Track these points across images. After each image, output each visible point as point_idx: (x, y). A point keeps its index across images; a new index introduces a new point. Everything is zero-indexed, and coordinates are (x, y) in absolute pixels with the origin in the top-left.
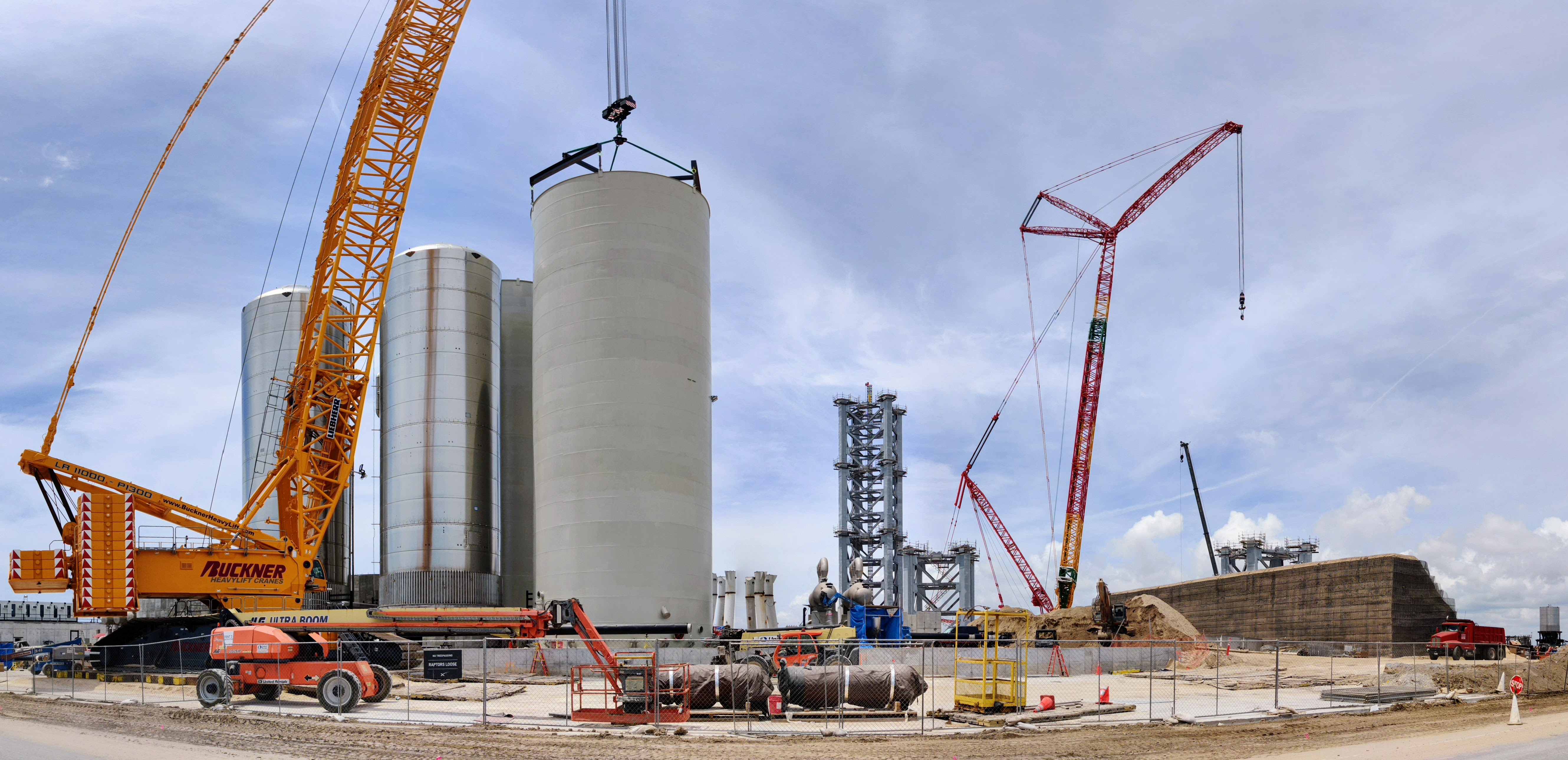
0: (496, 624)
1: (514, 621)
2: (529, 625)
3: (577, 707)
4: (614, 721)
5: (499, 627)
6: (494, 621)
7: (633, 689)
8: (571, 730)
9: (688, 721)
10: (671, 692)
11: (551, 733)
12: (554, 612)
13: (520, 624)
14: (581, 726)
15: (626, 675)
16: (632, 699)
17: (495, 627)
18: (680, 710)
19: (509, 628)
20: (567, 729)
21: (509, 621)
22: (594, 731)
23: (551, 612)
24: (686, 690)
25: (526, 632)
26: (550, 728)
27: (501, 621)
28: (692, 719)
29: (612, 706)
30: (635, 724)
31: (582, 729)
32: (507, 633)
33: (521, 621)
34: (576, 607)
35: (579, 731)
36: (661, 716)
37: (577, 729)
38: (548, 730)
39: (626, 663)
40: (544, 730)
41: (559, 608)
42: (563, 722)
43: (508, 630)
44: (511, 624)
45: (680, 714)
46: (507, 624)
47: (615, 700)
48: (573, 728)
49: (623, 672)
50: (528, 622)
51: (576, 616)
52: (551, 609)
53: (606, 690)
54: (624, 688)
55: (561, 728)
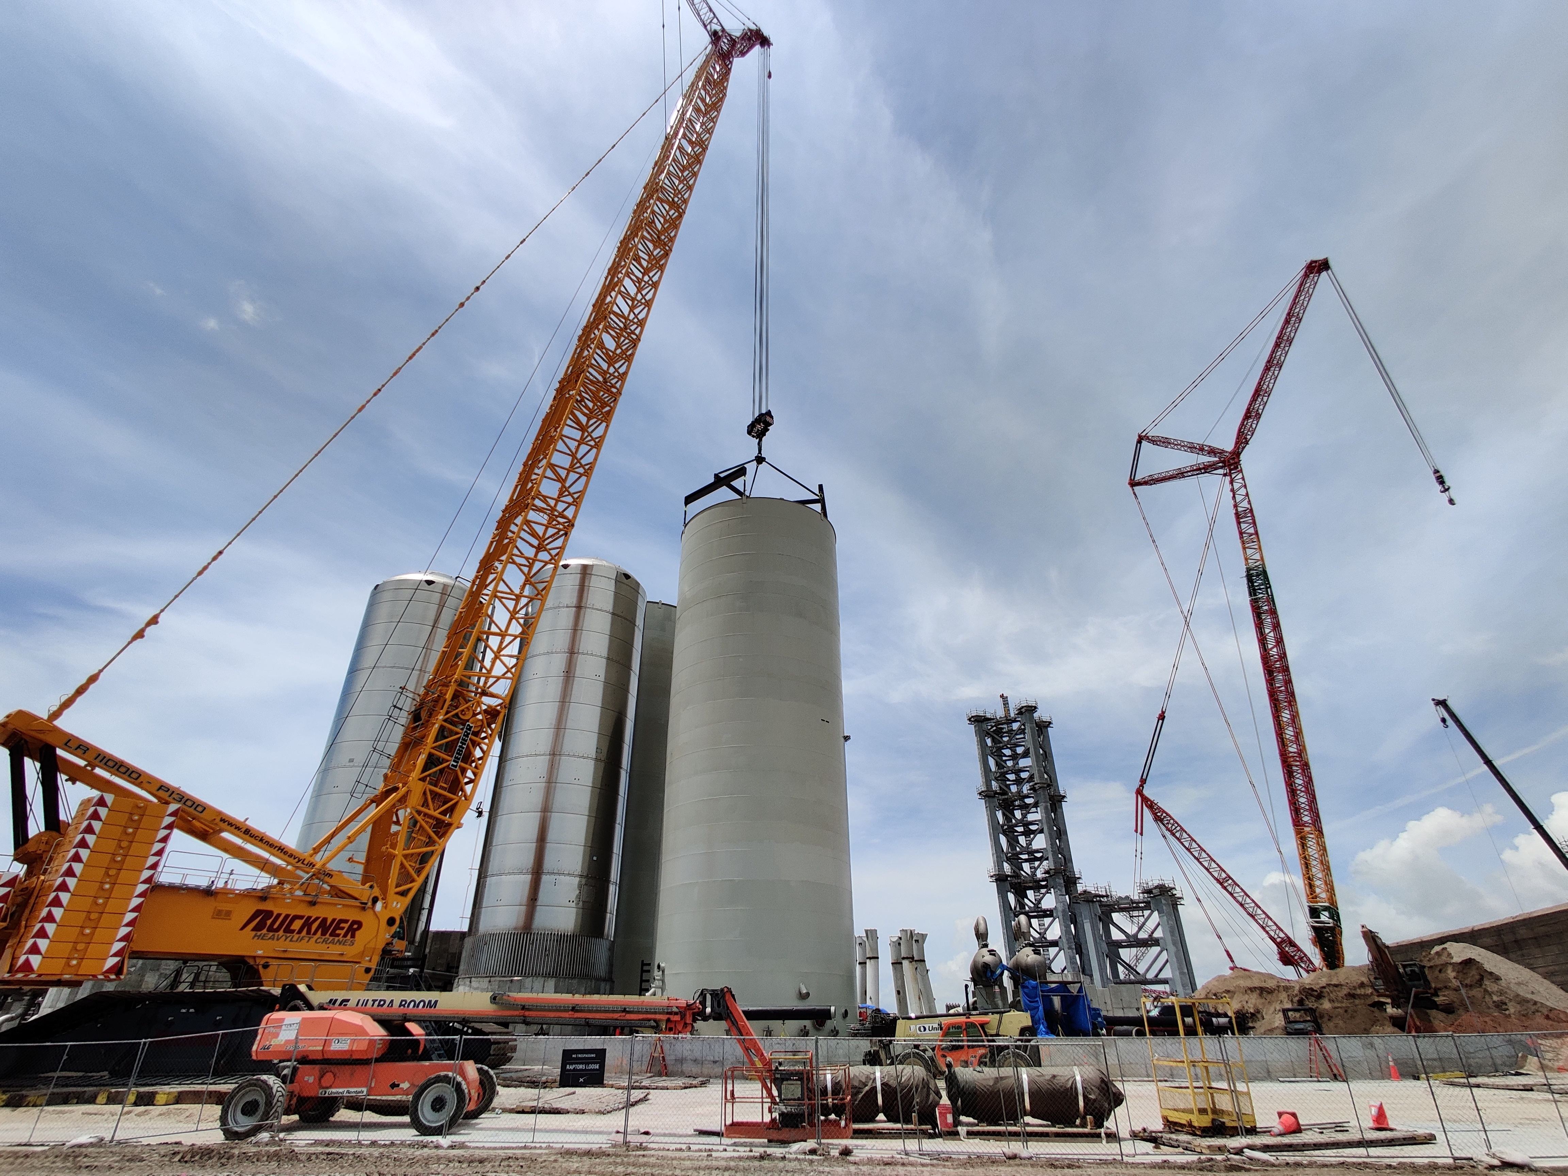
0: (641, 1016)
1: (660, 1013)
2: (677, 1018)
3: (729, 1122)
4: (771, 1138)
5: (643, 1020)
6: (638, 1012)
7: (790, 1096)
8: (725, 1150)
9: (852, 1138)
10: (830, 1100)
11: (706, 1154)
12: (703, 1003)
13: (665, 1017)
14: (735, 1144)
15: (783, 1080)
16: (789, 1108)
17: (639, 1020)
18: (843, 1123)
19: (655, 1021)
20: (721, 1148)
21: (655, 1013)
22: (751, 1151)
23: (700, 1003)
24: (849, 1098)
25: (673, 1026)
26: (703, 1147)
27: (647, 1012)
28: (856, 1135)
29: (767, 1119)
30: (795, 1142)
31: (737, 1148)
32: (652, 1027)
33: (668, 1013)
34: (728, 996)
35: (734, 1150)
36: (823, 1130)
37: (732, 1148)
38: (700, 1151)
39: (780, 1064)
40: (696, 1151)
41: (709, 997)
42: (715, 1139)
43: (653, 1023)
44: (658, 1017)
45: (844, 1128)
46: (653, 1016)
47: (770, 1111)
48: (728, 1148)
49: (779, 1076)
50: (676, 1013)
51: (728, 1008)
52: (701, 999)
53: (762, 1098)
54: (780, 1096)
55: (715, 1148)
